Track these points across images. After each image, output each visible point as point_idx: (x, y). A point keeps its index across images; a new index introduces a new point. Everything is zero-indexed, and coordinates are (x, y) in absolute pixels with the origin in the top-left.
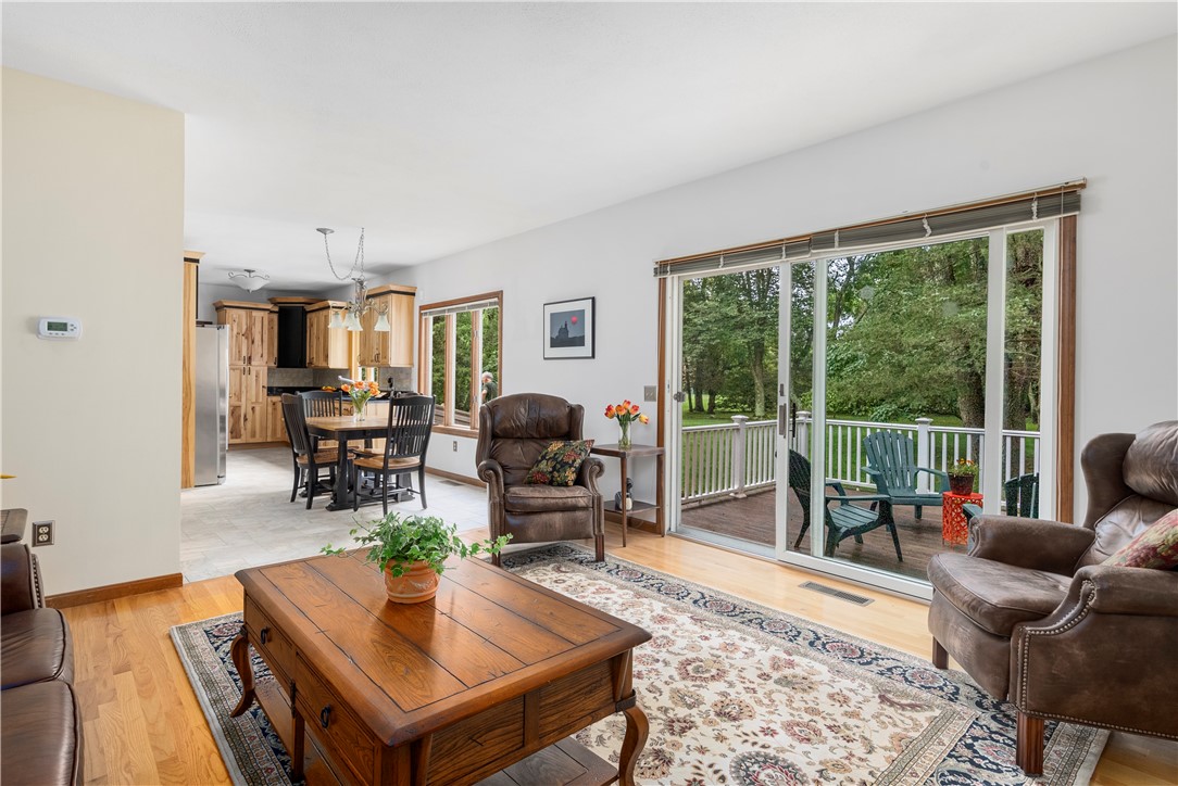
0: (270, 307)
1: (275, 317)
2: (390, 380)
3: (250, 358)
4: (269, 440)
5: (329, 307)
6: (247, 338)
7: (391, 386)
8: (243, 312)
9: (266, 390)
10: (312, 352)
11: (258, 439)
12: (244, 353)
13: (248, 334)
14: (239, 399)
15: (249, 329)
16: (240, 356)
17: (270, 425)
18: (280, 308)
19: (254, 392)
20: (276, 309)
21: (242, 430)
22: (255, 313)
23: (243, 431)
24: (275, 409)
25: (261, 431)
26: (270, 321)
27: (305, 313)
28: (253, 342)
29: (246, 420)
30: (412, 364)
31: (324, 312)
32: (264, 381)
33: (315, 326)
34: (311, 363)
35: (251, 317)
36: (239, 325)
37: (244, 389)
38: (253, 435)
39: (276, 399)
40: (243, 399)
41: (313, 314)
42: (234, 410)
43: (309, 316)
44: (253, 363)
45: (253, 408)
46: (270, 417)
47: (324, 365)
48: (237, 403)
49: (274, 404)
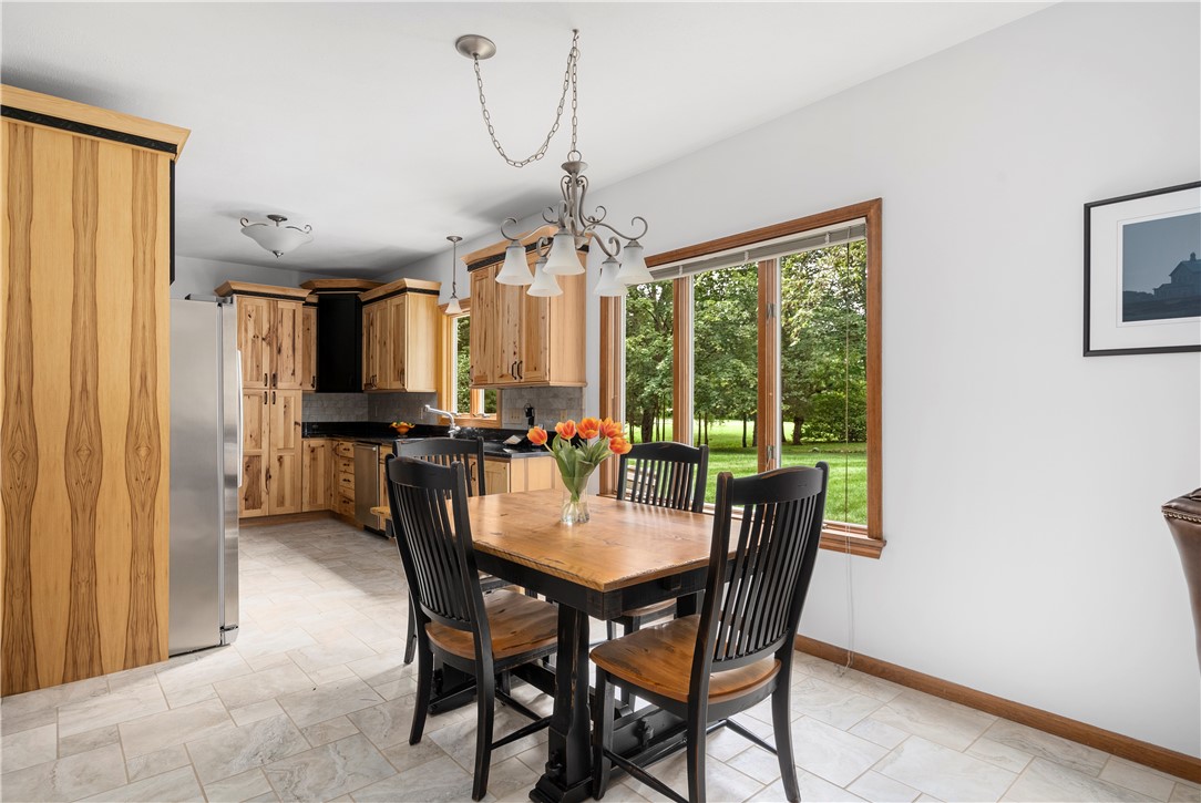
0: (305, 293)
1: (313, 312)
2: (529, 413)
3: (275, 376)
4: (306, 509)
5: (405, 290)
6: (270, 344)
7: (531, 423)
8: (263, 302)
9: (299, 429)
10: (374, 367)
11: (288, 508)
12: (266, 369)
13: (271, 338)
14: (258, 444)
15: (273, 330)
16: (259, 374)
17: (307, 484)
18: (321, 298)
19: (281, 433)
20: (314, 299)
21: (264, 494)
22: (282, 304)
23: (264, 497)
24: (314, 459)
25: (293, 493)
26: (306, 318)
27: (360, 305)
28: (279, 351)
29: (268, 477)
30: (583, 381)
31: (396, 300)
32: (297, 414)
33: (378, 324)
34: (369, 384)
35: (276, 309)
36: (257, 323)
37: (265, 428)
38: (281, 502)
39: (315, 442)
40: (265, 444)
41: (375, 306)
42: (251, 462)
43: (365, 309)
44: (279, 385)
45: (280, 459)
46: (307, 471)
47: (396, 385)
48: (255, 451)
49: (313, 450)
